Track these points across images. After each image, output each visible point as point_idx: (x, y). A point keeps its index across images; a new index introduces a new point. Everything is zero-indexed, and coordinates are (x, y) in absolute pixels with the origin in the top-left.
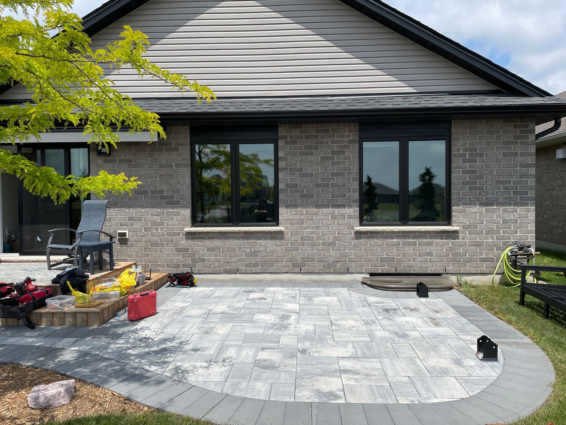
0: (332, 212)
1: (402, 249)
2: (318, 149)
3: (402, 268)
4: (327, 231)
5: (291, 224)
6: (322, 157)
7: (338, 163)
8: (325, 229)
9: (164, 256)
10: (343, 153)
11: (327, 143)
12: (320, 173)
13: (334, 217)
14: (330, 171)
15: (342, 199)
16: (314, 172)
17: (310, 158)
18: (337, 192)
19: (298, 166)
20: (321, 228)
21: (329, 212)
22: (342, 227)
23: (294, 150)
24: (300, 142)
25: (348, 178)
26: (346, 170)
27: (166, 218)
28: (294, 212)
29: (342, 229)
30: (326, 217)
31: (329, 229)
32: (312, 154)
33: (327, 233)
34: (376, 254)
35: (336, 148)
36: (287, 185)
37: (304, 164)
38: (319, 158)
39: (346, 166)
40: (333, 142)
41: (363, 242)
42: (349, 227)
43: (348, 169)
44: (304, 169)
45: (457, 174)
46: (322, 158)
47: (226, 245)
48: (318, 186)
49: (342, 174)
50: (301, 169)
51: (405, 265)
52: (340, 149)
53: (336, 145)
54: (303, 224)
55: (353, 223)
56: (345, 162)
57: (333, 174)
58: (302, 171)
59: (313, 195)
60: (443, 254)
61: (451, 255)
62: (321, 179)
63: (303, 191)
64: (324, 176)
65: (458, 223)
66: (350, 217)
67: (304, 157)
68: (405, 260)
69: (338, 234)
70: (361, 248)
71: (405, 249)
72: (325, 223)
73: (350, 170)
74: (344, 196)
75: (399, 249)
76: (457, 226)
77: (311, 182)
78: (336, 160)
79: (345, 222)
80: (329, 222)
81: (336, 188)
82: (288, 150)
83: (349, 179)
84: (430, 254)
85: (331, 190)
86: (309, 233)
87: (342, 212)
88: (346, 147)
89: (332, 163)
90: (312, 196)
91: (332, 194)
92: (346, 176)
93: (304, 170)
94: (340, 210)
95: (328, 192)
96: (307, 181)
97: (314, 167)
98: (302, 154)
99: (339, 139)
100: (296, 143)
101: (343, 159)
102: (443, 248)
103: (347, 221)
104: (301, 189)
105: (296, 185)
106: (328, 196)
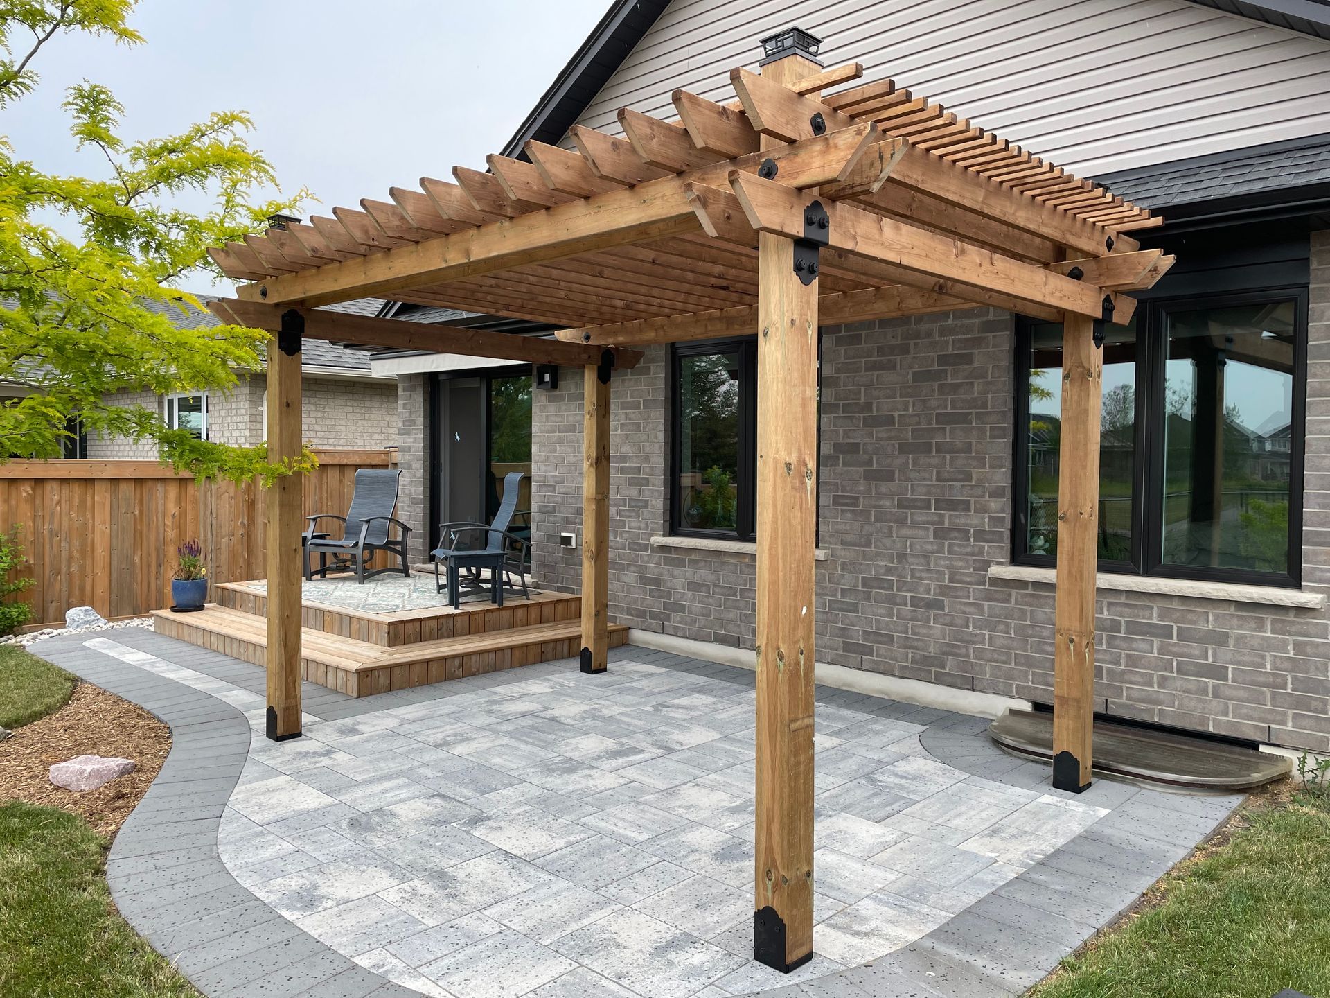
0: (936, 519)
1: (1123, 645)
2: (908, 352)
3: (1124, 700)
4: (922, 571)
5: (844, 543)
6: (915, 373)
7: (955, 388)
8: (917, 564)
9: (623, 592)
10: (968, 359)
11: (929, 334)
12: (911, 416)
13: (940, 533)
14: (934, 409)
15: (963, 486)
16: (896, 414)
17: (889, 377)
18: (951, 466)
19: (863, 400)
20: (911, 560)
21: (929, 519)
22: (961, 564)
23: (854, 358)
24: (867, 335)
25: (979, 428)
26: (975, 407)
27: (628, 514)
28: (849, 515)
29: (961, 568)
30: (921, 533)
31: (929, 564)
32: (894, 367)
33: (924, 575)
34: (1049, 649)
35: (950, 347)
36: (838, 448)
37: (876, 393)
38: (910, 377)
39: (976, 395)
40: (943, 332)
41: (1013, 609)
42: (977, 565)
43: (979, 403)
44: (874, 405)
45: (1322, 414)
46: (918, 377)
47: (719, 580)
48: (903, 449)
49: (964, 418)
50: (868, 407)
51: (1135, 694)
52: (959, 348)
53: (951, 338)
54: (868, 544)
55: (988, 553)
56: (972, 384)
57: (944, 419)
58: (871, 411)
59: (893, 472)
60: (1261, 679)
61: (1290, 686)
62: (913, 431)
63: (870, 462)
64: (919, 423)
65: (1321, 581)
66: (980, 535)
67: (876, 373)
68: (1133, 678)
69: (951, 580)
70: (1008, 625)
71: (1134, 645)
72: (918, 547)
73: (984, 405)
74: (968, 478)
75: (1118, 642)
76: (1314, 590)
77: (889, 439)
78: (949, 381)
79: (969, 550)
80: (929, 547)
81: (948, 456)
82: (842, 360)
83: (982, 430)
84: (1218, 672)
85: (935, 461)
86: (883, 571)
87: (962, 521)
88: (977, 342)
89: (941, 387)
90: (889, 476)
91: (938, 473)
92: (974, 424)
93: (875, 409)
94: (957, 516)
95: (930, 465)
96: (879, 435)
97: (898, 399)
98: (872, 367)
99: (959, 322)
100: (858, 339)
101: (967, 378)
102: (1263, 657)
103: (973, 546)
104: (866, 457)
105: (855, 448)
106: (927, 476)
